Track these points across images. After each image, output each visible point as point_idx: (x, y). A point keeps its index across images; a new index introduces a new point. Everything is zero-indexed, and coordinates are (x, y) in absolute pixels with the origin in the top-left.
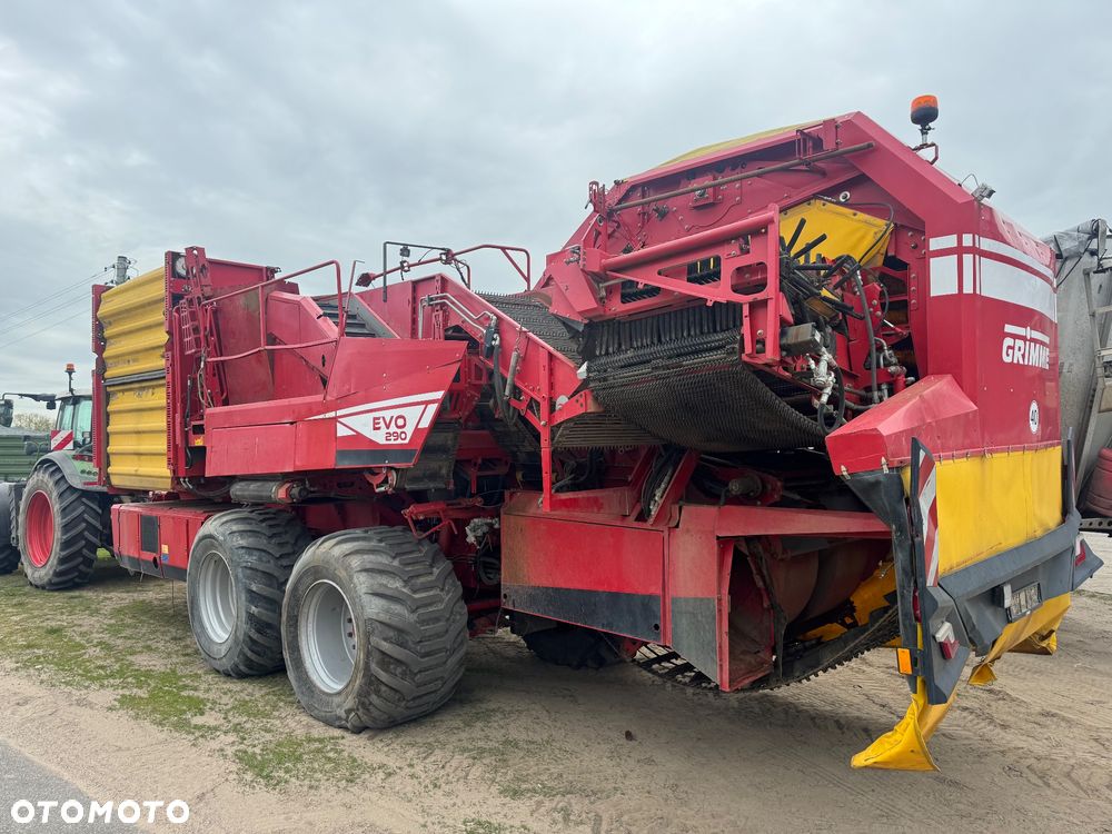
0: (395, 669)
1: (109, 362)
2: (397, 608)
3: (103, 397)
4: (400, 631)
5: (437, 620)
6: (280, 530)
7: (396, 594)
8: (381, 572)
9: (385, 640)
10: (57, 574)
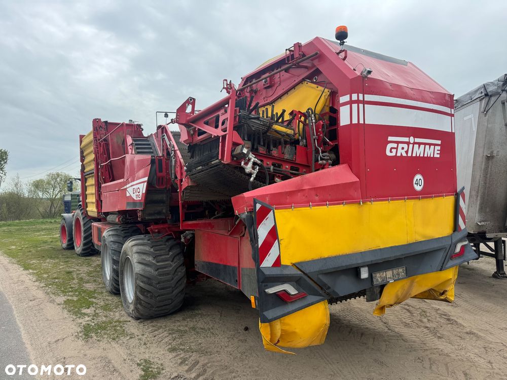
0: (147, 294)
1: (85, 166)
2: (148, 269)
3: (84, 180)
4: (149, 278)
5: (168, 274)
6: (128, 234)
7: (148, 263)
8: (144, 254)
9: (142, 282)
10: (83, 250)
